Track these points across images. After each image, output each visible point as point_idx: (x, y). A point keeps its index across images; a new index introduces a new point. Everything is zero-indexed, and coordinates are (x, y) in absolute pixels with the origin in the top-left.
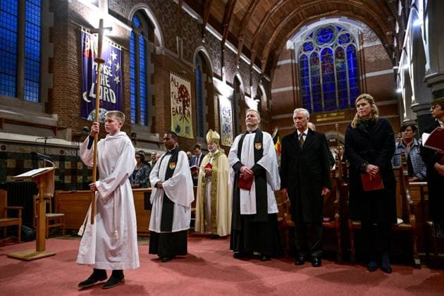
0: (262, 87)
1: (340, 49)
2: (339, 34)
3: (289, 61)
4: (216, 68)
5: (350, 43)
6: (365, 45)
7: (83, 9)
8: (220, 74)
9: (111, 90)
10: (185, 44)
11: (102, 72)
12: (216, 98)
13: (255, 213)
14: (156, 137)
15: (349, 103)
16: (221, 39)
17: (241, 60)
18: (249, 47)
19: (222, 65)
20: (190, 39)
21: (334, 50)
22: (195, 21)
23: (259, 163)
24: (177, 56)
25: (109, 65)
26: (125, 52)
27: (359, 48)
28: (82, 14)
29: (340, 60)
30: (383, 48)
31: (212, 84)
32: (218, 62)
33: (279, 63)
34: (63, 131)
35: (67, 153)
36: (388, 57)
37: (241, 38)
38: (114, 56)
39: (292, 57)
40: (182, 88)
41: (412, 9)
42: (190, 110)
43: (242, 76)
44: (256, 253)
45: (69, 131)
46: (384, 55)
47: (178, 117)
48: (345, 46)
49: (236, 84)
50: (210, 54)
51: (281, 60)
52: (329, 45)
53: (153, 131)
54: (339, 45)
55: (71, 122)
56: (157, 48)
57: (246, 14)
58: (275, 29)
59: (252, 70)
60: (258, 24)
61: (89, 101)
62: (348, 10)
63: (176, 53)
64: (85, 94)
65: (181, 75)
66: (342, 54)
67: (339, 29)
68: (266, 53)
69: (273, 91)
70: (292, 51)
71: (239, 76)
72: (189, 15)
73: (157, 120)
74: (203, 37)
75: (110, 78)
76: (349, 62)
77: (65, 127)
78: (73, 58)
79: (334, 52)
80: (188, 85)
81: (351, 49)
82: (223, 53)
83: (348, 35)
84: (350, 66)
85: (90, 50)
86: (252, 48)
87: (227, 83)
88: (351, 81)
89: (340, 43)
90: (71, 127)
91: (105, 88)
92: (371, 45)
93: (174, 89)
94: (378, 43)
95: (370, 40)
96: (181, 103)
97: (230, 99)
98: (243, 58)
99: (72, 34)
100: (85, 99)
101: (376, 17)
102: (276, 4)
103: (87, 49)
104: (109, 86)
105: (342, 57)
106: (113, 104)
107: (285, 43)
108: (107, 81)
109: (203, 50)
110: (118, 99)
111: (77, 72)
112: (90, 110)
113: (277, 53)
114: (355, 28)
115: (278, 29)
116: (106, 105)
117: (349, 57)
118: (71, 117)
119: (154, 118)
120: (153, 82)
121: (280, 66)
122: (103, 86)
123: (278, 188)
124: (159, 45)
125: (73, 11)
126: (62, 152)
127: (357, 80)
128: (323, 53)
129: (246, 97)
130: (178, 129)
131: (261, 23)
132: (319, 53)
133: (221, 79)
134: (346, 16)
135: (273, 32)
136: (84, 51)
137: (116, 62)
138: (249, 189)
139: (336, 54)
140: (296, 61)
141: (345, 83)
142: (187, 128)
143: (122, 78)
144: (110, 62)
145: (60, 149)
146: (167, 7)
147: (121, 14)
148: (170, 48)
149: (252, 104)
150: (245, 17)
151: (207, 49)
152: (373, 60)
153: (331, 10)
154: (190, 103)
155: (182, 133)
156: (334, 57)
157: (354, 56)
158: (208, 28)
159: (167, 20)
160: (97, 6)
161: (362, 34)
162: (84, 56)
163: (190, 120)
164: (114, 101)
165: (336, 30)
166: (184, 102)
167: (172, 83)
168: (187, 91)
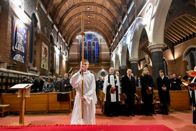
0: (67, 51)
1: (94, 43)
2: (94, 37)
3: (77, 43)
4: (55, 42)
5: (97, 41)
6: (102, 43)
7: (15, 7)
8: (56, 45)
9: (23, 47)
10: (47, 31)
11: (20, 38)
12: (55, 54)
13: (116, 101)
14: (35, 68)
15: (96, 61)
16: (57, 31)
17: (62, 40)
18: (65, 36)
19: (57, 41)
20: (49, 29)
21: (92, 42)
22: (51, 22)
23: (116, 85)
24: (45, 36)
25: (22, 35)
26: (28, 31)
27: (100, 43)
28: (14, 10)
29: (94, 46)
30: (107, 45)
31: (54, 48)
32: (56, 40)
33: (73, 43)
34: (4, 64)
35: (5, 75)
36: (108, 48)
37: (63, 32)
38: (25, 31)
39: (78, 42)
40: (45, 49)
41: (124, 37)
42: (47, 58)
43: (62, 46)
44: (111, 114)
45: (6, 64)
46: (107, 47)
47: (44, 60)
48: (95, 42)
49: (60, 49)
50: (54, 36)
51: (74, 42)
52: (90, 40)
53: (34, 66)
54: (94, 41)
55: (7, 60)
56: (38, 30)
57: (66, 23)
58: (74, 31)
59: (65, 44)
60: (69, 28)
61: (14, 51)
62: (97, 30)
63: (44, 33)
64: (13, 47)
65: (46, 43)
66: (94, 44)
67: (94, 36)
68: (70, 39)
69: (70, 53)
70: (78, 40)
71: (61, 46)
72: (49, 20)
73: (36, 61)
74: (52, 29)
75: (23, 41)
76: (96, 48)
77: (4, 62)
78: (9, 29)
79: (92, 44)
80: (47, 48)
81: (97, 43)
82: (58, 36)
83: (97, 38)
84: (96, 49)
85: (16, 27)
86: (66, 36)
87: (58, 49)
88: (97, 54)
89: (94, 40)
90: (7, 62)
91: (21, 45)
92: (103, 43)
93: (43, 49)
94: (106, 43)
95: (103, 42)
96: (45, 55)
97: (59, 55)
98: (63, 39)
99: (10, 18)
100: (13, 49)
101: (106, 35)
102: (76, 22)
103: (15, 26)
104: (22, 44)
105: (94, 45)
106: (23, 53)
107: (76, 37)
108: (22, 42)
109: (52, 34)
110: (25, 51)
111: (10, 36)
112: (15, 55)
113: (73, 39)
114: (99, 37)
115: (75, 31)
116: (21, 53)
117: (96, 46)
118: (7, 57)
119: (35, 60)
120: (35, 45)
121: (73, 44)
122: (20, 44)
123: (120, 93)
124: (39, 30)
125: (11, 8)
126: (2, 74)
127: (99, 54)
128: (88, 43)
129: (63, 55)
130: (43, 66)
131: (70, 27)
132: (87, 43)
133: (57, 46)
134: (97, 32)
135: (73, 32)
136: (14, 27)
137: (25, 34)
138: (114, 93)
139: (93, 44)
140: (79, 44)
141: (95, 54)
142: (46, 65)
143: (27, 42)
144: (23, 34)
145: (2, 73)
146: (43, 14)
147: (28, 13)
148: (43, 32)
149: (64, 57)
150: (65, 24)
151: (53, 34)
152: (104, 48)
153: (92, 29)
154: (47, 55)
155: (45, 68)
156: (92, 45)
157: (98, 46)
158: (55, 26)
159: (42, 19)
160: (20, 8)
161: (101, 39)
162: (14, 29)
163: (47, 62)
164: (24, 52)
165: (93, 36)
166: (46, 54)
167: (42, 46)
168: (47, 50)
